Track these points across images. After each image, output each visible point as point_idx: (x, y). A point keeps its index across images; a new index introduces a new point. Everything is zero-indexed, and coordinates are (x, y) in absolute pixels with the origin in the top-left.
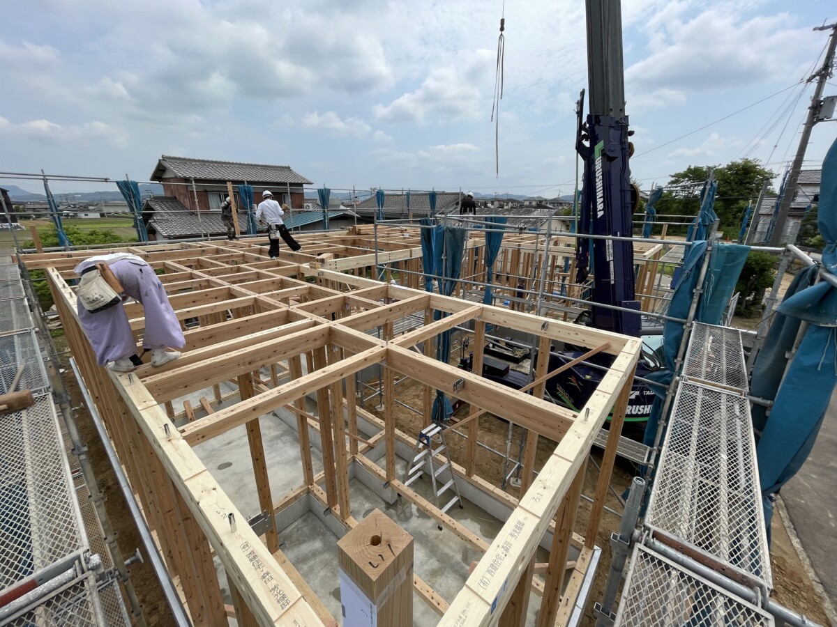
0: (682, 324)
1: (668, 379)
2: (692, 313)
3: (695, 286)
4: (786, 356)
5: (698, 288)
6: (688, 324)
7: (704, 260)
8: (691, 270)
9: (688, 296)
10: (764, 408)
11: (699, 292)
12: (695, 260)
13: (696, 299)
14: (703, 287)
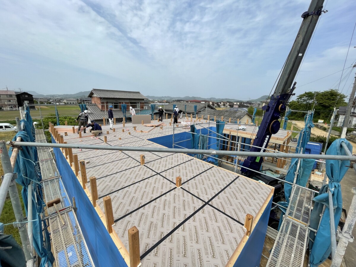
0: (291, 185)
1: (287, 205)
2: (295, 181)
3: (295, 171)
4: (320, 215)
5: (297, 172)
6: (294, 185)
7: (298, 162)
8: (293, 165)
9: (293, 174)
10: (314, 232)
11: (297, 174)
12: (295, 162)
13: (296, 176)
14: (298, 172)
